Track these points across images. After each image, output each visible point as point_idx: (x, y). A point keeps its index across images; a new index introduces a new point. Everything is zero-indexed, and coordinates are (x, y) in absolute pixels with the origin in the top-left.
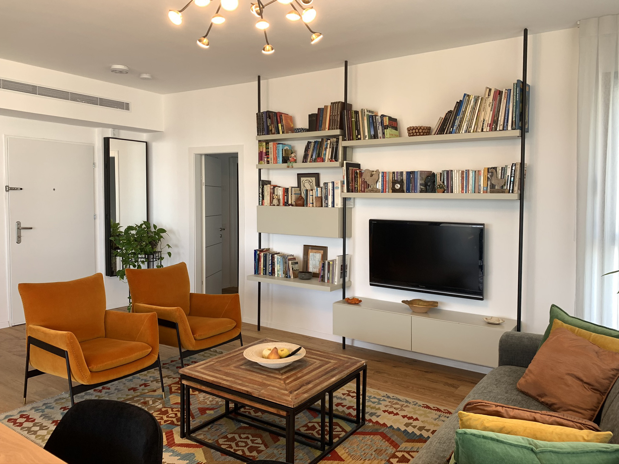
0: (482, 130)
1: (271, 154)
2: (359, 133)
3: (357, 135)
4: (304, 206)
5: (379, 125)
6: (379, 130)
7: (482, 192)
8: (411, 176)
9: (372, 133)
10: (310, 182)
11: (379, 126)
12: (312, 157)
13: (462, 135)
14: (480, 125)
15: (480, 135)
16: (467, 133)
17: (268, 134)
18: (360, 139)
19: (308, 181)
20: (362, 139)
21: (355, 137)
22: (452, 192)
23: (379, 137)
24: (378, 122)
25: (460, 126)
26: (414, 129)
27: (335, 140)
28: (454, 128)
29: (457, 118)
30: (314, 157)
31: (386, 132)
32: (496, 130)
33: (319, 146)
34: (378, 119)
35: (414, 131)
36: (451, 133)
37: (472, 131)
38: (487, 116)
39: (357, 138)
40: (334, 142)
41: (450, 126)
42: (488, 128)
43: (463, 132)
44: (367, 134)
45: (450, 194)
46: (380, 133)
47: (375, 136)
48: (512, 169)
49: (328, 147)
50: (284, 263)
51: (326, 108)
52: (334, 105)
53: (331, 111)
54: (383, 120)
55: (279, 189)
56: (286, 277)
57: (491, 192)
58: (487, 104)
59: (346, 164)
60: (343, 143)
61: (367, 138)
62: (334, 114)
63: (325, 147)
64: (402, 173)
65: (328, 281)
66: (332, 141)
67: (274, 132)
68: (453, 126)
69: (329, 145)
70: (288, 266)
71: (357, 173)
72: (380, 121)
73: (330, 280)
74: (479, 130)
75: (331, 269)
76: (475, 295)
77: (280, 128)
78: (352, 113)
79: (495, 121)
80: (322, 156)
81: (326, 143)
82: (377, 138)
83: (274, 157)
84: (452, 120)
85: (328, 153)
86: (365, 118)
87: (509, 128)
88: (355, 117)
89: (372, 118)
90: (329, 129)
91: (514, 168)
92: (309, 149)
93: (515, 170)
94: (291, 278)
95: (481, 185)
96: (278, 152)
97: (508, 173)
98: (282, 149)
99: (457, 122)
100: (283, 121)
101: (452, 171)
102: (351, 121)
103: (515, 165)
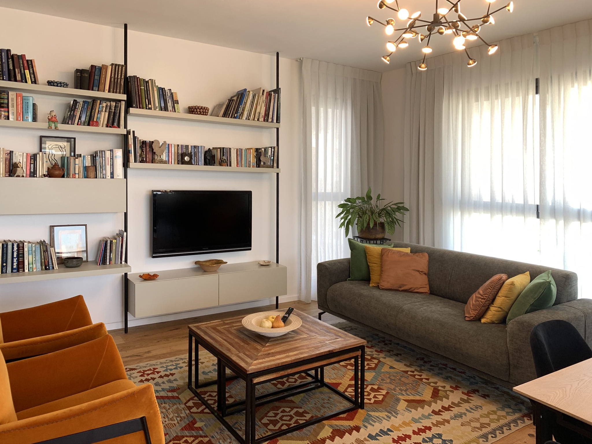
0: (258, 120)
1: (13, 106)
2: (150, 103)
3: (147, 104)
4: (63, 176)
5: (169, 99)
7: (251, 167)
8: (195, 150)
9: (163, 105)
10: (61, 147)
12: (80, 118)
14: (257, 115)
15: (256, 123)
16: (247, 120)
17: (10, 80)
18: (150, 109)
19: (58, 146)
20: (153, 109)
21: (145, 106)
22: (230, 166)
23: (169, 110)
25: (242, 113)
26: (201, 108)
27: (113, 104)
28: (238, 114)
30: (83, 119)
31: (177, 106)
32: (268, 121)
33: (90, 107)
34: (167, 92)
35: (202, 110)
37: (251, 119)
38: (262, 109)
39: (148, 108)
40: (112, 106)
41: (235, 112)
42: (263, 119)
43: (245, 119)
44: (157, 105)
45: (229, 167)
46: (170, 107)
47: (166, 109)
48: (272, 151)
49: (104, 110)
50: (42, 252)
51: (105, 67)
52: (117, 67)
53: (113, 73)
54: (172, 94)
55: (20, 155)
56: (46, 269)
57: (259, 167)
58: (261, 101)
59: (134, 132)
60: (132, 110)
61: (158, 109)
62: (116, 77)
63: (100, 110)
64: (187, 147)
65: (110, 263)
66: (109, 105)
67: (20, 79)
68: (236, 113)
69: (104, 108)
70: (49, 254)
71: (144, 143)
72: (169, 95)
73: (113, 261)
74: (256, 119)
75: (114, 248)
76: (246, 247)
77: (28, 76)
78: (141, 81)
79: (267, 115)
80: (95, 120)
81: (101, 105)
82: (168, 111)
83: (18, 112)
84: (236, 108)
85: (104, 117)
86: (155, 89)
87: (275, 121)
88: (145, 86)
89: (162, 91)
90: (109, 92)
91: (273, 150)
92: (76, 110)
93: (274, 152)
94: (55, 269)
95: (250, 161)
96: (26, 106)
97: (269, 154)
98: (33, 104)
99: (240, 110)
100: (33, 67)
101: (230, 149)
102: (141, 89)
103: (274, 148)
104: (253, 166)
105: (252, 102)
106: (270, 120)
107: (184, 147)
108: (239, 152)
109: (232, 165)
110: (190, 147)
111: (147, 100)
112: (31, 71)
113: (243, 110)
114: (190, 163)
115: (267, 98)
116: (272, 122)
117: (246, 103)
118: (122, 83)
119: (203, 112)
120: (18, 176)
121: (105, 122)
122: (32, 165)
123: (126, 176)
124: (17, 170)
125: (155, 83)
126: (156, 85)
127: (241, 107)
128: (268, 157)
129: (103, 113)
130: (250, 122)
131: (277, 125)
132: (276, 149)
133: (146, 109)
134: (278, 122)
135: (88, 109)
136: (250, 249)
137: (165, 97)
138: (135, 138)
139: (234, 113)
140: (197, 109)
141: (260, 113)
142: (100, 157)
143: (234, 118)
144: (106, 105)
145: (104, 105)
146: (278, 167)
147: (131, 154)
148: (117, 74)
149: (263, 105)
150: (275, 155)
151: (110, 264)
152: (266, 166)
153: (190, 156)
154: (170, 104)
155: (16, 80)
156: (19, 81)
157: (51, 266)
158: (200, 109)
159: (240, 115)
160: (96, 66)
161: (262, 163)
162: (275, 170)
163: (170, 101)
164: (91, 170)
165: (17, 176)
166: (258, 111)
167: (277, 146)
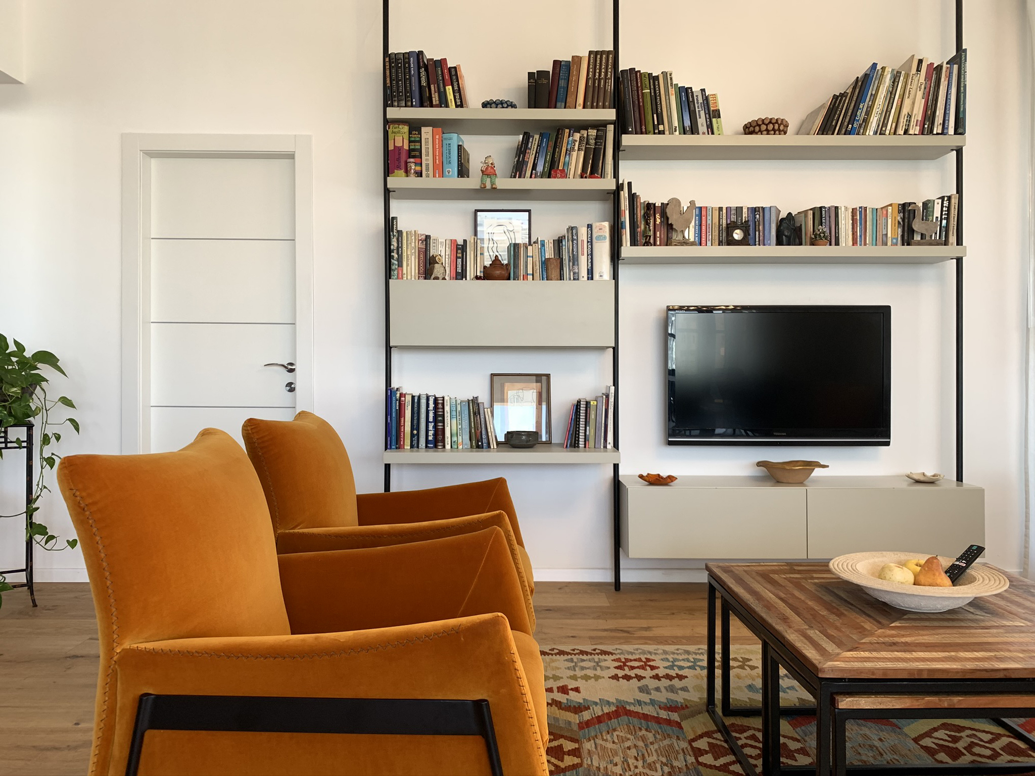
0: (906, 132)
1: (427, 155)
2: (661, 121)
3: (656, 123)
4: (509, 279)
5: (700, 109)
6: (700, 118)
7: (889, 243)
8: (758, 216)
9: (687, 123)
10: (507, 229)
11: (699, 111)
12: (534, 167)
13: (869, 138)
14: (903, 121)
15: (900, 140)
16: (878, 136)
17: (422, 105)
18: (662, 133)
19: (502, 228)
20: (667, 132)
21: (651, 128)
22: (837, 244)
23: (700, 132)
24: (698, 103)
25: (866, 121)
26: (770, 122)
27: (593, 133)
28: (855, 125)
29: (861, 107)
30: (540, 168)
31: (717, 123)
32: (931, 132)
33: (552, 144)
34: (697, 96)
35: (770, 127)
36: (847, 133)
37: (887, 132)
38: (916, 106)
39: (657, 131)
40: (591, 137)
41: (847, 120)
42: (918, 128)
43: (871, 133)
44: (676, 123)
45: (833, 247)
46: (702, 125)
47: (694, 130)
48: (942, 206)
49: (576, 148)
50: (472, 414)
51: (577, 60)
52: (599, 56)
53: (591, 70)
54: (706, 99)
55: (441, 243)
56: (478, 447)
57: (908, 244)
58: (914, 87)
59: (630, 184)
60: (627, 140)
61: (677, 133)
62: (597, 77)
63: (569, 147)
64: (739, 210)
65: (585, 444)
66: (585, 136)
67: (438, 102)
68: (852, 121)
69: (577, 144)
70: (483, 420)
71: (649, 207)
72: (701, 101)
73: (590, 442)
74: (901, 131)
75: (592, 416)
77: (450, 96)
78: (643, 78)
79: (929, 117)
80: (560, 168)
81: (571, 138)
82: (698, 134)
83: (436, 163)
84: (850, 111)
85: (576, 160)
86: (672, 91)
87: (951, 131)
88: (652, 87)
89: (685, 93)
90: (584, 107)
91: (946, 203)
92: (527, 151)
93: (949, 208)
94: (492, 447)
95: (887, 234)
96: (448, 151)
97: (937, 213)
98: (459, 146)
99: (861, 115)
100: (458, 81)
101: (836, 208)
102: (643, 94)
103: (949, 198)
104: (894, 244)
105: (892, 93)
106: (937, 129)
107: (733, 212)
108: (859, 214)
109: (842, 241)
110: (745, 210)
111: (655, 115)
112: (456, 88)
113: (868, 113)
114: (744, 242)
115: (928, 77)
116: (942, 133)
117: (874, 97)
118: (609, 88)
120: (436, 278)
121: (579, 171)
122: (459, 261)
123: (615, 276)
124: (434, 267)
125: (671, 79)
126: (674, 82)
127: (864, 107)
128: (932, 220)
129: (575, 154)
130: (887, 140)
131: (956, 141)
132: (955, 201)
133: (655, 133)
134: (960, 131)
135: (549, 148)
136: (887, 444)
137: (692, 106)
138: (633, 197)
139: (846, 124)
140: (759, 126)
141: (910, 116)
142: (568, 241)
143: (845, 134)
144: (580, 137)
145: (577, 136)
146: (959, 242)
147: (624, 230)
148: (598, 71)
149: (920, 94)
150: (952, 215)
151: (585, 446)
152: (925, 240)
153: (745, 227)
154: (702, 121)
155: (432, 106)
156: (437, 106)
157: (485, 441)
158: (767, 125)
159: (860, 126)
160: (561, 62)
161: (917, 237)
162: (952, 249)
163: (702, 113)
164: (553, 266)
165: (434, 279)
166: (905, 111)
167: (957, 192)
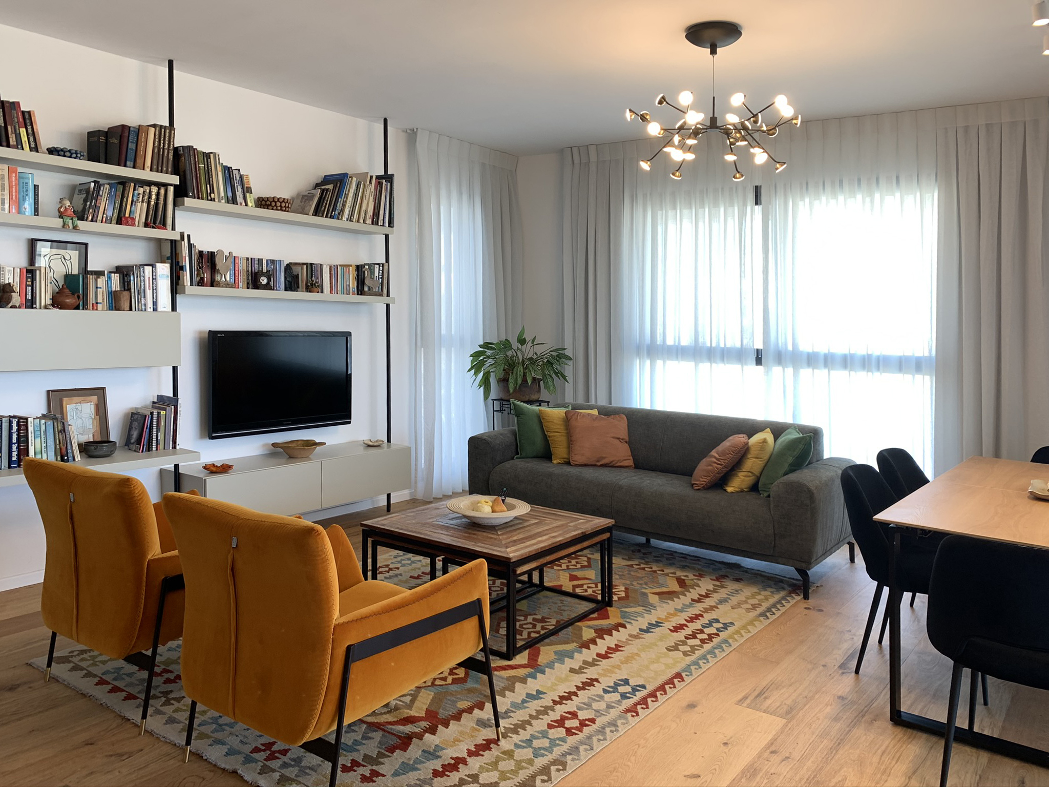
0: (364, 222)
1: (3, 189)
2: (212, 191)
3: (209, 192)
4: (77, 308)
5: (238, 185)
6: (238, 192)
7: (351, 294)
8: (272, 266)
9: (230, 194)
10: (65, 259)
11: (237, 187)
12: (105, 214)
13: (343, 223)
14: (362, 215)
15: (362, 227)
16: (349, 222)
18: (213, 200)
19: (59, 257)
20: (216, 200)
21: (205, 195)
22: (322, 292)
23: (239, 203)
24: (236, 180)
25: (342, 211)
26: (283, 201)
27: (154, 190)
28: (336, 213)
29: (339, 200)
30: (109, 215)
31: (249, 196)
32: (377, 224)
33: (120, 193)
34: (235, 174)
37: (354, 220)
38: (369, 206)
39: (209, 198)
40: (152, 193)
41: (331, 208)
42: (371, 220)
43: (345, 220)
44: (222, 194)
45: (321, 294)
46: (240, 198)
47: (234, 201)
48: (379, 270)
49: (141, 200)
50: (57, 432)
51: (144, 128)
52: (163, 130)
53: (157, 140)
54: (241, 177)
55: (9, 271)
57: (361, 294)
58: (368, 192)
59: (189, 236)
60: (188, 201)
61: (223, 201)
62: (162, 146)
63: (135, 199)
64: (260, 261)
65: (157, 448)
66: (148, 191)
67: (15, 143)
68: (334, 209)
69: (141, 197)
70: (68, 436)
71: (201, 253)
72: (238, 178)
73: (161, 446)
74: (361, 221)
75: (162, 424)
76: (344, 419)
77: (24, 139)
78: (200, 155)
79: (376, 214)
80: (127, 215)
81: (136, 192)
82: (237, 204)
83: (12, 199)
84: (333, 202)
85: (140, 211)
86: (219, 168)
87: (387, 224)
88: (206, 163)
89: (228, 170)
90: (151, 170)
91: (381, 269)
92: (99, 197)
93: (383, 271)
94: (76, 460)
95: (349, 285)
96: (24, 189)
97: (376, 274)
98: (35, 186)
99: (339, 206)
100: (32, 124)
101: (321, 265)
102: (199, 167)
103: (383, 264)
104: (353, 294)
105: (356, 195)
106: (380, 223)
107: (256, 262)
108: (333, 269)
109: (325, 290)
110: (264, 262)
111: (208, 186)
112: (30, 131)
113: (344, 206)
114: (267, 287)
115: (376, 188)
116: (383, 226)
117: (347, 195)
118: (171, 157)
119: (285, 207)
121: (143, 219)
122: (29, 289)
123: (174, 308)
124: (11, 296)
125: (219, 159)
126: (221, 162)
127: (341, 201)
128: (373, 279)
129: (139, 205)
130: (353, 225)
131: (387, 230)
132: (386, 267)
133: (208, 200)
134: (392, 225)
135: (117, 197)
136: (349, 423)
137: (232, 182)
138: (191, 246)
139: (331, 210)
140: (276, 202)
141: (366, 212)
142: (137, 277)
143: (330, 218)
144: (144, 192)
145: (141, 190)
146: (388, 295)
148: (162, 142)
149: (371, 198)
150: (385, 277)
151: (157, 450)
152: (371, 293)
153: (269, 275)
154: (239, 194)
155: (8, 146)
156: (13, 147)
157: (70, 455)
158: (281, 203)
159: (339, 214)
160: (130, 127)
161: (366, 289)
162: (385, 299)
163: (239, 188)
164: (125, 298)
166: (364, 208)
167: (386, 262)
